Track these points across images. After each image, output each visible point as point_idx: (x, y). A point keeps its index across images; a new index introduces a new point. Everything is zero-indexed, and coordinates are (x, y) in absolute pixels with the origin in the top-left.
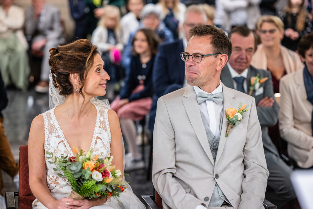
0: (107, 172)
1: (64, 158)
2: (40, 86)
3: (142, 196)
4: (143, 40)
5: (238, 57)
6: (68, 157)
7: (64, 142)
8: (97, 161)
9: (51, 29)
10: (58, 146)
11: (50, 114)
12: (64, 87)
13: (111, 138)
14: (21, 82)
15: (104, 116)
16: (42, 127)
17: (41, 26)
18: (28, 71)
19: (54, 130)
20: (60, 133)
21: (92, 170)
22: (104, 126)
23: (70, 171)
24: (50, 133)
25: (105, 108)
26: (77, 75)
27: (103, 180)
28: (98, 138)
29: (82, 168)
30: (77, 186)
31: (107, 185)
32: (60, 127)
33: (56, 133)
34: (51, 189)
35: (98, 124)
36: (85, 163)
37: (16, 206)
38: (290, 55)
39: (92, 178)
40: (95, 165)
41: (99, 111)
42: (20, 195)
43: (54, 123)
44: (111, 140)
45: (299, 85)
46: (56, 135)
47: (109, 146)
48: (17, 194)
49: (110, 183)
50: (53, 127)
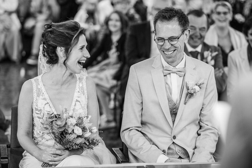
0: (86, 128)
1: (50, 115)
2: (30, 59)
3: (113, 149)
6: (53, 114)
7: (49, 104)
8: (78, 118)
9: (40, 12)
10: (44, 107)
11: (38, 80)
12: (51, 57)
13: (88, 101)
14: (15, 56)
15: (83, 82)
16: (31, 90)
17: (32, 10)
18: (21, 47)
19: (41, 94)
20: (46, 96)
21: (74, 126)
22: (82, 91)
23: (56, 125)
24: (38, 96)
25: (84, 76)
26: (63, 49)
27: (82, 135)
28: (77, 101)
29: (66, 123)
30: (60, 138)
31: (85, 138)
32: (46, 91)
33: (43, 96)
34: (38, 142)
35: (77, 89)
36: (68, 119)
37: (8, 156)
38: (237, 34)
39: (73, 132)
40: (76, 121)
41: (78, 79)
42: (12, 146)
43: (41, 88)
44: (88, 102)
45: (244, 59)
46: (43, 98)
47: (86, 108)
48: (9, 146)
49: (88, 137)
50: (40, 91)
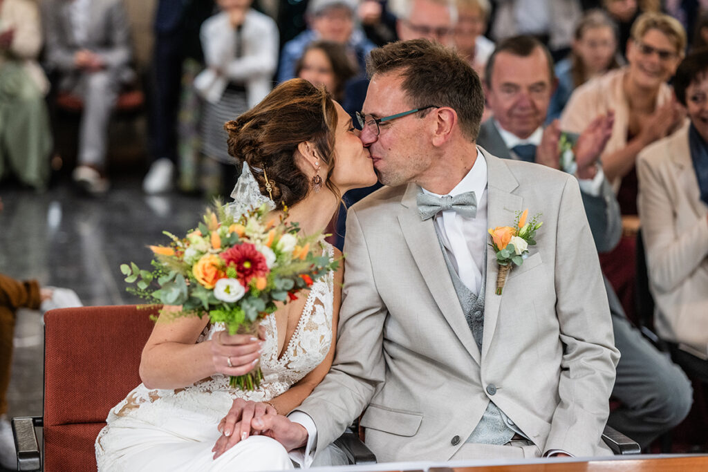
4: (322, 71)
5: (514, 106)
18: (48, 144)
28: (318, 301)
37: (39, 450)
42: (48, 423)
45: (682, 167)
48: (40, 421)
